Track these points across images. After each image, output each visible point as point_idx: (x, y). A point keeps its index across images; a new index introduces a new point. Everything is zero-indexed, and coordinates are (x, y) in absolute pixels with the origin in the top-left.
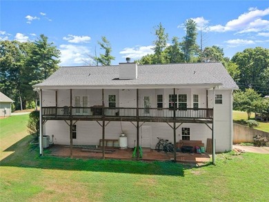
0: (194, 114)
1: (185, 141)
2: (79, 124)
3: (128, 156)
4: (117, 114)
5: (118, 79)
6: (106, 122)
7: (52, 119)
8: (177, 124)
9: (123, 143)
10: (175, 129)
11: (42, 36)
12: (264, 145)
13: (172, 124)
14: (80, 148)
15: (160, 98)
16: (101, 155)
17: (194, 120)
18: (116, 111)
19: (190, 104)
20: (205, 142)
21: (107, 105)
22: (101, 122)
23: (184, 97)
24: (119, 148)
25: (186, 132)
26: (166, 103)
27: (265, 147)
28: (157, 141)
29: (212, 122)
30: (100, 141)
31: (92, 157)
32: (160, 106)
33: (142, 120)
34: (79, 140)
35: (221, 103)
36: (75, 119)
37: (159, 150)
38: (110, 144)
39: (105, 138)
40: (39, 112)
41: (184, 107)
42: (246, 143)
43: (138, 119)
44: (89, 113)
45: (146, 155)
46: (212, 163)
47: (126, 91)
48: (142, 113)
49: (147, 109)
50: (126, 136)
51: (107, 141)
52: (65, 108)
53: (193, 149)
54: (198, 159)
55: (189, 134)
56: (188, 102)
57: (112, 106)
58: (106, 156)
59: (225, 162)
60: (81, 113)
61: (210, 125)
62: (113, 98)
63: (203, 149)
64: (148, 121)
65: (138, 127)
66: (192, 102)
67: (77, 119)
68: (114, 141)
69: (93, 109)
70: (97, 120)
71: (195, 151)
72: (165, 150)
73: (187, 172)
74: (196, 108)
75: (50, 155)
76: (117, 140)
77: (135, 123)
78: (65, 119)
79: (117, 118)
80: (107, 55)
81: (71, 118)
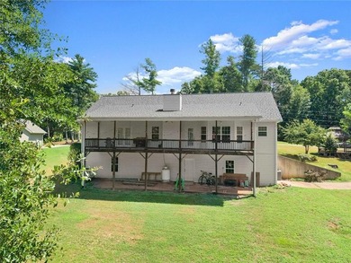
0: (237, 146)
1: (229, 175)
2: (121, 156)
3: (170, 188)
4: (160, 146)
5: (162, 110)
6: (149, 154)
7: (95, 151)
8: (219, 156)
9: (166, 176)
10: (216, 161)
11: (77, 56)
12: (316, 180)
13: (214, 156)
14: (122, 181)
15: (204, 129)
16: (143, 187)
17: (235, 152)
18: (159, 143)
19: (234, 136)
20: (249, 175)
21: (150, 137)
22: (144, 154)
23: (227, 130)
24: (161, 182)
25: (230, 165)
26: (210, 136)
27: (316, 183)
28: (201, 174)
29: (253, 154)
30: (143, 174)
31: (134, 190)
32: (204, 138)
33: (184, 152)
34: (121, 174)
35: (265, 135)
36: (118, 151)
37: (202, 184)
38: (152, 177)
39: (148, 171)
40: (80, 144)
41: (227, 139)
42: (297, 178)
43: (180, 151)
44: (131, 145)
45: (188, 188)
46: (253, 196)
47: (169, 123)
48: (185, 145)
49: (191, 141)
50: (168, 169)
51: (150, 174)
52: (108, 140)
53: (237, 182)
54: (239, 192)
55: (233, 167)
56: (231, 135)
57: (155, 138)
58: (148, 188)
59: (266, 195)
60: (123, 144)
61: (251, 157)
62: (156, 130)
63: (247, 183)
64: (191, 153)
65: (180, 159)
66: (236, 135)
67: (120, 151)
68: (156, 174)
69: (135, 141)
70: (140, 151)
71: (239, 185)
72: (208, 184)
73: (227, 203)
74: (240, 140)
75: (92, 188)
76: (160, 174)
77: (178, 155)
78: (108, 151)
79: (160, 150)
80: (151, 79)
81: (114, 150)
